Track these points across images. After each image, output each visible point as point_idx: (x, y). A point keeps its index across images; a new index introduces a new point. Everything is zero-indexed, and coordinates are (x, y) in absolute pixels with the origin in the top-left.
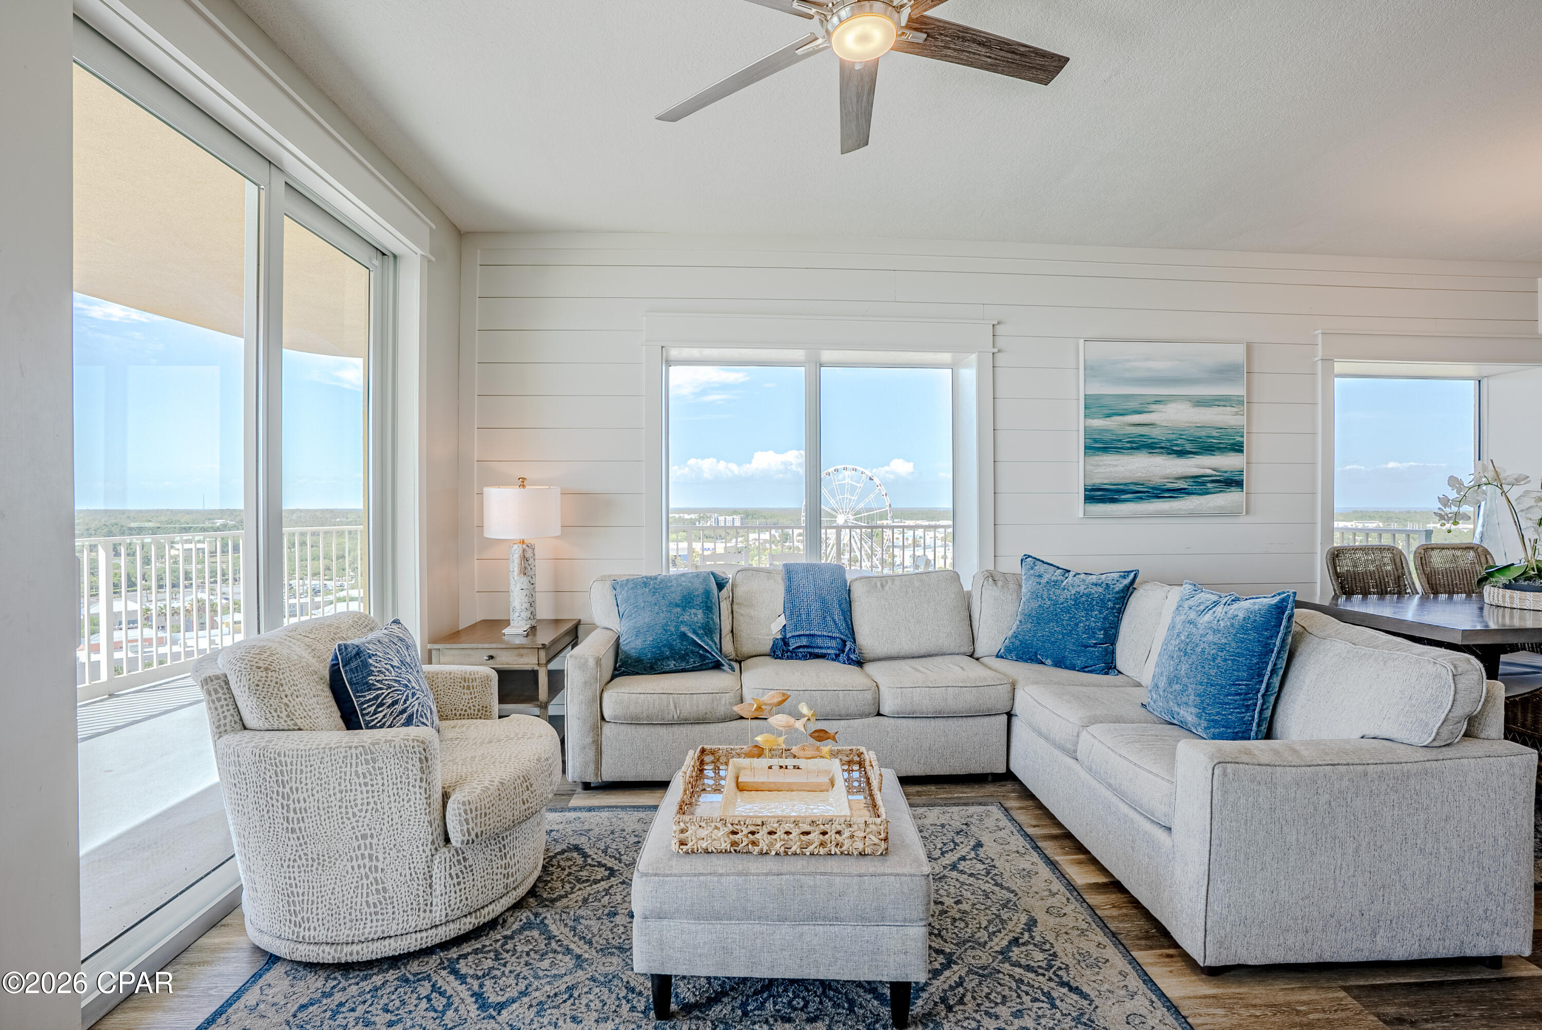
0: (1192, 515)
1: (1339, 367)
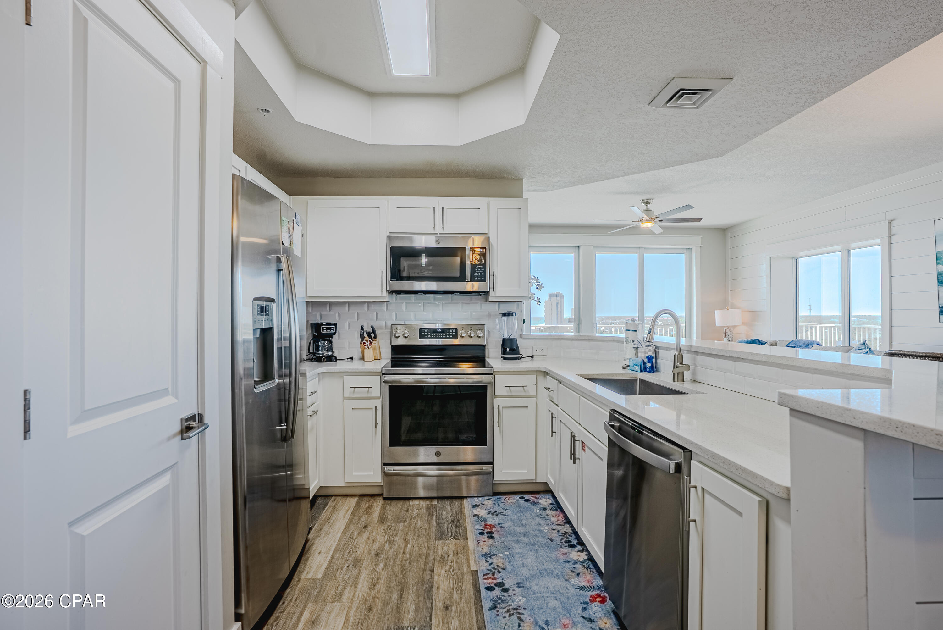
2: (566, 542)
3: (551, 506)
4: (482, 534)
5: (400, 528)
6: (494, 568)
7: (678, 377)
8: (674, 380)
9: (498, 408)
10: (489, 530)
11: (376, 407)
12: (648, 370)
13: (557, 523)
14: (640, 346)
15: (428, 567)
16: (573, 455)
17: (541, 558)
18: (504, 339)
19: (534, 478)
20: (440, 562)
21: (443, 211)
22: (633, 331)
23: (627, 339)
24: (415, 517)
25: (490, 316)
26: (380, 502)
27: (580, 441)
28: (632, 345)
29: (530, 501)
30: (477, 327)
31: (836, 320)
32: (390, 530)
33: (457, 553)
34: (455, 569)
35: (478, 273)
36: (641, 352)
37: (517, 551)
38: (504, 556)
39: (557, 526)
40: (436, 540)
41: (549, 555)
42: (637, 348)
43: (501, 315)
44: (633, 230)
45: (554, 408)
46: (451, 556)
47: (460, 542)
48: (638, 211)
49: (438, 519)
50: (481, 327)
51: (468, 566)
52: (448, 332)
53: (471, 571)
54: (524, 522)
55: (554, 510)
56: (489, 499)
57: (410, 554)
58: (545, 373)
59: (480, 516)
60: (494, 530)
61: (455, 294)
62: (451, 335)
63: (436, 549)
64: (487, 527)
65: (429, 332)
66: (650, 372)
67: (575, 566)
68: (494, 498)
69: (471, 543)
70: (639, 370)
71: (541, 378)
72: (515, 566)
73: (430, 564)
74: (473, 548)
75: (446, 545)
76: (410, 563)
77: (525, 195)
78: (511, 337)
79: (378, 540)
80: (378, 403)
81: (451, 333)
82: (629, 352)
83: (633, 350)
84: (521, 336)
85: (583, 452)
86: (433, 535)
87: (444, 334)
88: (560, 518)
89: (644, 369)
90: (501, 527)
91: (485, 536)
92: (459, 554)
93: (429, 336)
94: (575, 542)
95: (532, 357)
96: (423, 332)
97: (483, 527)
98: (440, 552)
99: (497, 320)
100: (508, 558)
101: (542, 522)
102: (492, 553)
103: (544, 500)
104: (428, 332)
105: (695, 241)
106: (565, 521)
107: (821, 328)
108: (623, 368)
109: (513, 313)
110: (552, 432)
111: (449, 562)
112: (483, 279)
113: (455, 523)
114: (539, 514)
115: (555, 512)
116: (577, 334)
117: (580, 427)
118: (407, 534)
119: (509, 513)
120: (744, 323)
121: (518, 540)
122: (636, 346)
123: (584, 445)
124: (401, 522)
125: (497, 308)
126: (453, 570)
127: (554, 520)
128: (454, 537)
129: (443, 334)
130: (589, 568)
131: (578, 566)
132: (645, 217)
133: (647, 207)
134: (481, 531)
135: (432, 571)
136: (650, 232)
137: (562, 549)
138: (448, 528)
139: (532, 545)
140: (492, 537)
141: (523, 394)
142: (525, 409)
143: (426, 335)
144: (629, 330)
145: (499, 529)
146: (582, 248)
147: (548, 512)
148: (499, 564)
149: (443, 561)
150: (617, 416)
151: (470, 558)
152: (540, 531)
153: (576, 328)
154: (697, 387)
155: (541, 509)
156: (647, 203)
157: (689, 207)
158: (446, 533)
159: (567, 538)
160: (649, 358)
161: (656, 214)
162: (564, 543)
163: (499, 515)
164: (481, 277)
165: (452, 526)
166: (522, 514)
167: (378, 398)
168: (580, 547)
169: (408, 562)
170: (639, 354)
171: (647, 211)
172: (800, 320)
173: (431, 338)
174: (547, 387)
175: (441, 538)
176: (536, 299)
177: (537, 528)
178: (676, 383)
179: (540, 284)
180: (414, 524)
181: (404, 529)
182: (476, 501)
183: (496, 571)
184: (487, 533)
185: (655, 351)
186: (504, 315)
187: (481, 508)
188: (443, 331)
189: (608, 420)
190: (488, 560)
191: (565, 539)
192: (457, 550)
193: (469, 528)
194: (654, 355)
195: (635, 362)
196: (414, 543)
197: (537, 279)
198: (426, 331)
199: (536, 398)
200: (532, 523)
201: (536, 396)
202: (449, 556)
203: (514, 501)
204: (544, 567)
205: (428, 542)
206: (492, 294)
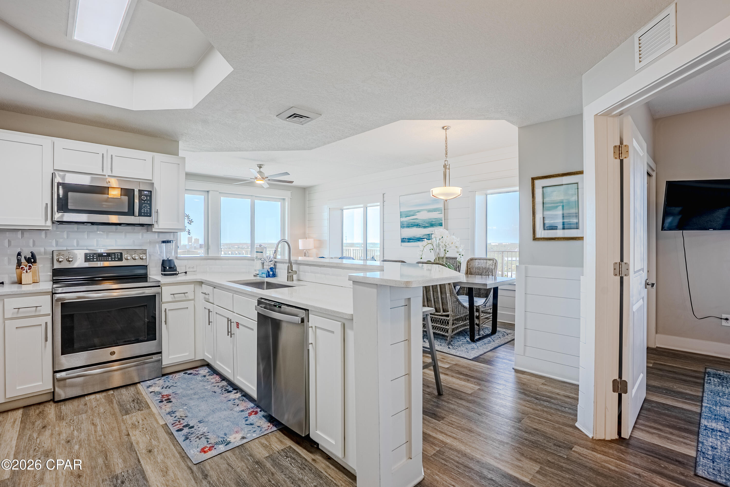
2: (225, 391)
3: (209, 373)
4: (161, 402)
5: (84, 418)
6: (179, 418)
7: (290, 278)
8: (288, 280)
9: (165, 311)
10: (166, 398)
11: (46, 323)
12: (271, 276)
13: (216, 382)
14: (265, 262)
15: (123, 434)
16: (230, 333)
17: (211, 404)
18: (163, 261)
19: (194, 358)
20: (132, 428)
21: (112, 158)
22: (260, 252)
23: (257, 258)
24: (96, 407)
25: (150, 242)
26: (51, 406)
27: (235, 322)
28: (260, 261)
29: (192, 373)
30: (140, 252)
31: (359, 246)
32: (73, 422)
33: (145, 419)
34: (147, 428)
35: (144, 210)
36: (266, 265)
37: (193, 404)
38: (184, 410)
39: (216, 384)
40: (123, 416)
41: (216, 400)
42: (263, 263)
43: (161, 242)
44: (249, 183)
45: (209, 306)
46: (141, 422)
47: (145, 411)
48: (254, 172)
49: (119, 403)
50: (144, 252)
51: (157, 423)
52: (113, 256)
53: (161, 425)
54: (192, 387)
55: (212, 375)
56: (159, 380)
57: (102, 431)
58: (201, 283)
59: (156, 391)
60: (170, 397)
61: (122, 225)
62: (116, 258)
63: (125, 421)
64: (164, 396)
65: (95, 256)
66: (272, 277)
67: (235, 401)
68: (163, 378)
69: (154, 410)
70: (266, 277)
71: (198, 287)
72: (194, 413)
73: (124, 431)
74: (158, 412)
75: (133, 417)
76: (105, 437)
77: (181, 153)
78: (169, 259)
79: (64, 432)
80: (49, 319)
81: (116, 257)
82: (258, 265)
83: (261, 264)
84: (177, 258)
85: (237, 329)
86: (118, 414)
87: (110, 258)
88: (217, 379)
89: (268, 276)
90: (175, 394)
91: (165, 402)
92: (147, 419)
93: (95, 260)
94: (231, 389)
95: (186, 273)
96: (88, 256)
97: (161, 398)
98: (129, 422)
99: (157, 245)
100: (187, 410)
101: (205, 384)
102: (174, 411)
103: (203, 371)
104: (93, 256)
105: (287, 194)
106: (221, 380)
107: (353, 250)
108: (254, 276)
109: (171, 241)
110: (209, 322)
111: (140, 425)
112: (148, 214)
113: (136, 401)
114: (201, 380)
115: (212, 376)
116: (207, 255)
117: (234, 314)
118: (93, 420)
119: (179, 384)
120: (315, 247)
121: (191, 398)
122: (263, 262)
123: (238, 324)
124: (82, 413)
125: (157, 237)
126: (146, 429)
127: (213, 380)
128: (139, 410)
129: (108, 258)
130: (244, 400)
131: (236, 401)
132: (259, 176)
133: (260, 170)
134: (160, 400)
135: (128, 435)
136: (261, 187)
137: (223, 395)
138: (130, 406)
139: (202, 398)
140: (170, 402)
141: (185, 299)
142: (186, 310)
143: (92, 259)
144: (258, 252)
145: (174, 395)
146: (210, 193)
147: (207, 377)
148: (182, 415)
149: (134, 426)
150: (264, 301)
151: (157, 418)
152: (206, 389)
153: (206, 252)
154: (301, 283)
155: (202, 377)
156: (260, 167)
157: (287, 174)
158: (130, 409)
159: (225, 388)
160: (271, 269)
161: (266, 175)
162: (224, 392)
163: (171, 387)
164: (147, 213)
165: (133, 404)
166: (189, 383)
167: (48, 315)
168: (235, 391)
169: (103, 437)
170: (265, 267)
171: (260, 172)
172: (344, 245)
173: (97, 261)
174: (204, 292)
175: (127, 413)
176: (187, 230)
177: (203, 388)
178: (289, 282)
179: (191, 219)
180: (97, 412)
181: (89, 417)
182: (149, 383)
183: (181, 419)
184: (166, 400)
185: (275, 264)
186: (164, 242)
187: (155, 387)
188: (109, 255)
189: (257, 304)
190: (172, 415)
191: (224, 389)
192: (145, 417)
193: (149, 401)
194: (274, 267)
195: (262, 272)
196: (103, 423)
197: (188, 216)
198: (91, 255)
199: (194, 301)
200: (198, 386)
201: (194, 300)
202: (139, 422)
203: (180, 376)
204: (214, 408)
205: (116, 419)
206: (156, 226)
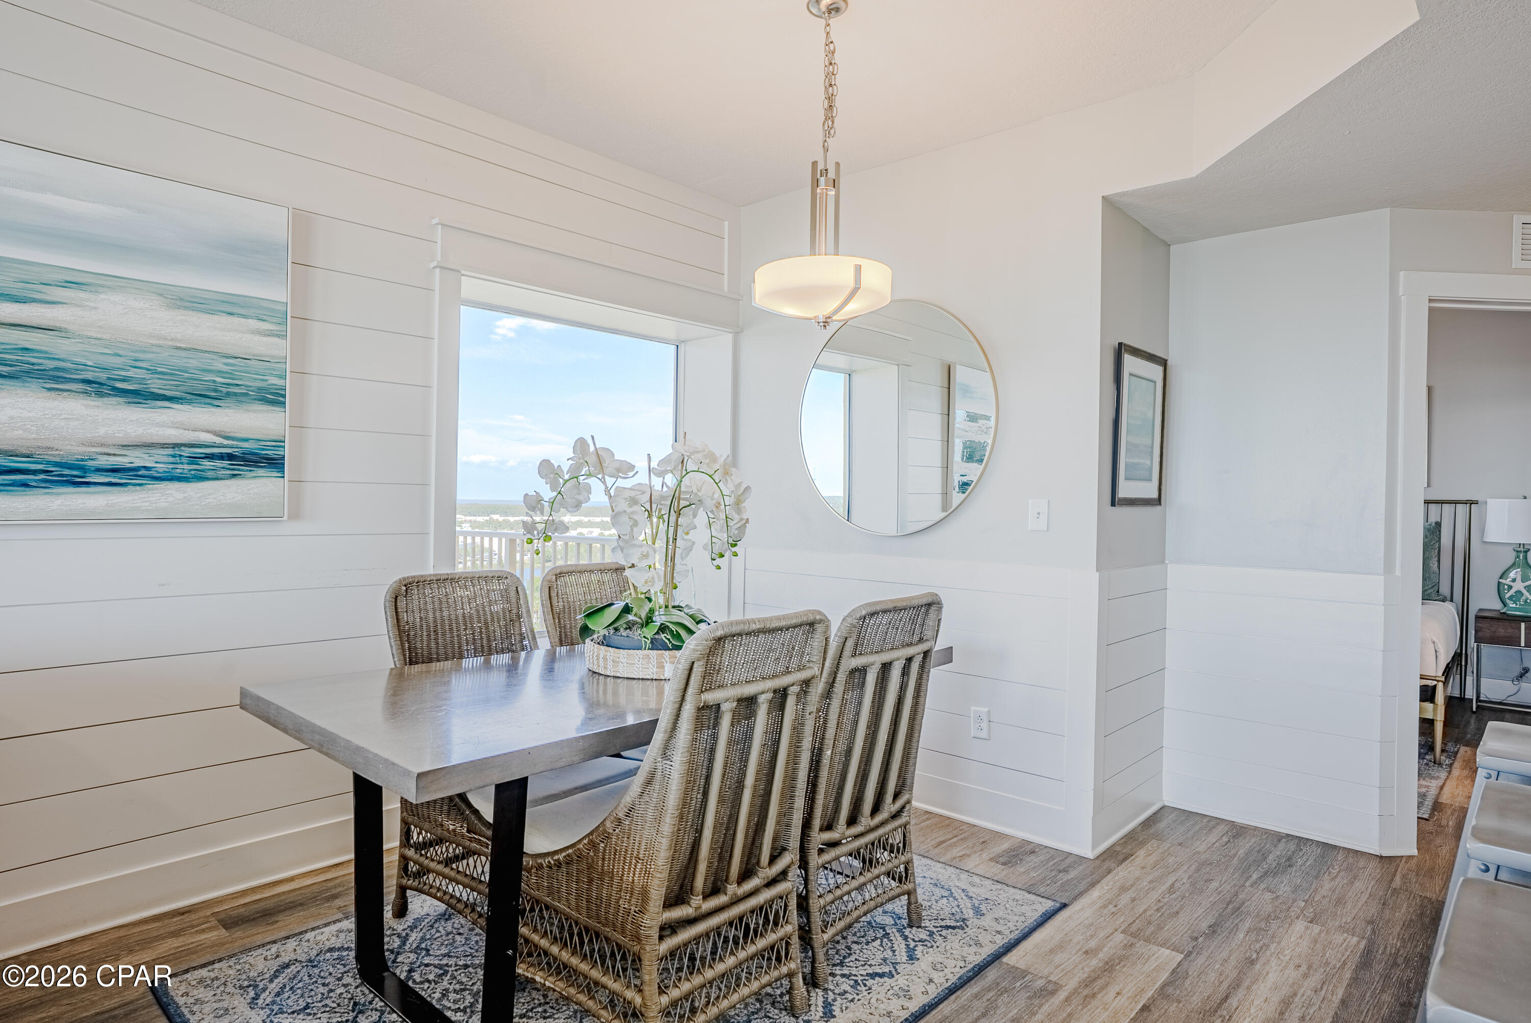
0: (163, 519)
1: (470, 286)
